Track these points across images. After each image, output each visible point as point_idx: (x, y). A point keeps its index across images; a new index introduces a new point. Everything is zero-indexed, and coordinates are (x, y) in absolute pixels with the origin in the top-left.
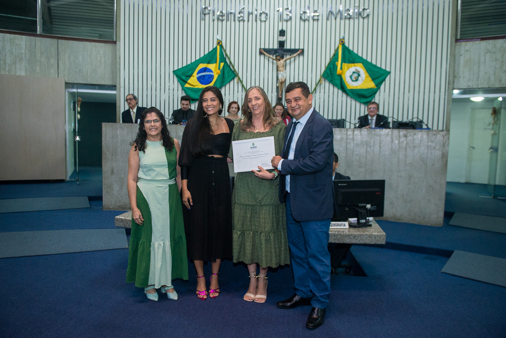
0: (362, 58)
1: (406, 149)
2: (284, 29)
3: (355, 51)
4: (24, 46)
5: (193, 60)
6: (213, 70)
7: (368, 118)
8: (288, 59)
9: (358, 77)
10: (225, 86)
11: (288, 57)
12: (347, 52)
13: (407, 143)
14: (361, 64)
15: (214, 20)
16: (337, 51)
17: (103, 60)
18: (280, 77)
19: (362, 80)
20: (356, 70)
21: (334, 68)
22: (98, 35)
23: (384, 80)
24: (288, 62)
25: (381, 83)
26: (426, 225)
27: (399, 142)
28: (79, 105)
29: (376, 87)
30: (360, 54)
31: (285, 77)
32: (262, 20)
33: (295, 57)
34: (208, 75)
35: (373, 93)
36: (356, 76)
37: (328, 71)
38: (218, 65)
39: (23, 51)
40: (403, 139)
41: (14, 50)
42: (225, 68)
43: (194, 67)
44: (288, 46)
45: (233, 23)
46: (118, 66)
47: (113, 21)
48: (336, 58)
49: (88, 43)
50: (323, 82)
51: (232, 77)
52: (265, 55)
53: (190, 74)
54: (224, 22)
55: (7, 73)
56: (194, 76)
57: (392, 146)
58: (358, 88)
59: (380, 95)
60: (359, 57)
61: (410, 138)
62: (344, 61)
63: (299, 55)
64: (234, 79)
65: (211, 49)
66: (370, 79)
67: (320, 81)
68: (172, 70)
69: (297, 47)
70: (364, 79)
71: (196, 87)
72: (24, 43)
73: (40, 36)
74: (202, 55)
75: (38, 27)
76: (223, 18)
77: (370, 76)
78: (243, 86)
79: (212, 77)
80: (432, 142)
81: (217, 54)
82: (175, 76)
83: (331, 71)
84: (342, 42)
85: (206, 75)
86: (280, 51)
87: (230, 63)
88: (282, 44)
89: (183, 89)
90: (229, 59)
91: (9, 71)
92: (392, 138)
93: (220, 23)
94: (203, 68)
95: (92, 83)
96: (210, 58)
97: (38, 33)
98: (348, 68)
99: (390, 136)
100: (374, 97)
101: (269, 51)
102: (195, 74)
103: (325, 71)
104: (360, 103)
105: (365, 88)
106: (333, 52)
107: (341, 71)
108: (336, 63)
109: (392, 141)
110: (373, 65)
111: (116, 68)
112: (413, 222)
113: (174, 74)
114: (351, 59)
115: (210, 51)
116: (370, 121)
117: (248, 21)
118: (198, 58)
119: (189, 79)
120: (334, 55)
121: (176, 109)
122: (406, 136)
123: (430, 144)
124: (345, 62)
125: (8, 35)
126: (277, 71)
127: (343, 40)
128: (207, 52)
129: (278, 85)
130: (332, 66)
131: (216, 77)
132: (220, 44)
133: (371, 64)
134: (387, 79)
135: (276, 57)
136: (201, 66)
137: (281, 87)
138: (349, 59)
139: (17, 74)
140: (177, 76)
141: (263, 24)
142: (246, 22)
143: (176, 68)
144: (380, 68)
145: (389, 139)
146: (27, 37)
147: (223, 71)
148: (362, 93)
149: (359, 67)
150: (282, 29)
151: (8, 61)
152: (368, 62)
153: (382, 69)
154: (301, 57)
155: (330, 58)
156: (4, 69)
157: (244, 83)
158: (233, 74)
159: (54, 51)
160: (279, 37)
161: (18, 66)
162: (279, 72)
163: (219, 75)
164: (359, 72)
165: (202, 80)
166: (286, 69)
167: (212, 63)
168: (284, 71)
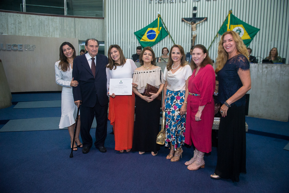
1: (266, 75)
2: (196, 6)
3: (238, 18)
4: (58, 22)
5: (145, 26)
6: (155, 31)
8: (198, 24)
9: (240, 33)
10: (162, 40)
11: (198, 22)
12: (233, 18)
13: (267, 72)
14: (241, 25)
15: (156, 3)
16: (227, 18)
17: (97, 28)
18: (193, 34)
19: (242, 35)
20: (239, 29)
21: (225, 28)
22: (95, 15)
23: (256, 34)
24: (198, 25)
25: (254, 36)
26: (277, 120)
27: (262, 71)
29: (250, 39)
30: (241, 19)
31: (196, 34)
32: (183, 1)
33: (202, 22)
35: (248, 42)
37: (222, 30)
38: (158, 29)
39: (58, 25)
40: (264, 70)
41: (54, 25)
42: (162, 30)
43: (145, 30)
44: (198, 16)
45: (167, 4)
46: (105, 31)
47: (102, 6)
48: (226, 22)
49: (90, 19)
50: (219, 36)
52: (185, 22)
53: (143, 34)
54: (162, 4)
55: (50, 37)
56: (145, 35)
57: (258, 73)
59: (253, 43)
60: (241, 21)
61: (269, 69)
62: (231, 23)
63: (205, 21)
64: (167, 36)
65: (155, 19)
66: (247, 34)
67: (217, 35)
68: (133, 32)
69: (204, 17)
70: (243, 34)
71: (146, 41)
72: (58, 20)
73: (66, 16)
74: (150, 23)
75: (65, 12)
76: (162, 2)
77: (247, 32)
78: (172, 40)
79: (155, 35)
80: (283, 71)
81: (158, 22)
83: (223, 30)
84: (230, 12)
85: (152, 34)
86: (194, 19)
87: (165, 27)
88: (194, 15)
89: (140, 42)
90: (165, 25)
92: (258, 69)
93: (160, 5)
94: (150, 31)
96: (154, 24)
97: (65, 15)
98: (234, 28)
100: (249, 44)
101: (187, 19)
102: (146, 34)
103: (220, 30)
105: (244, 39)
106: (225, 18)
107: (230, 29)
108: (227, 25)
109: (258, 71)
110: (249, 25)
112: (269, 119)
113: (134, 34)
114: (236, 22)
115: (154, 20)
117: (176, 2)
118: (147, 25)
119: (142, 37)
120: (226, 20)
122: (267, 68)
123: (282, 72)
124: (232, 24)
125: (50, 17)
127: (231, 11)
128: (152, 21)
129: (192, 39)
130: (224, 27)
131: (157, 35)
132: (160, 16)
133: (248, 24)
134: (258, 34)
135: (191, 22)
136: (149, 29)
137: (194, 40)
138: (235, 22)
139: (55, 37)
140: (136, 35)
141: (184, 4)
142: (174, 4)
143: (136, 31)
144: (254, 27)
145: (256, 69)
146: (60, 17)
147: (161, 32)
149: (241, 27)
150: (195, 7)
151: (51, 30)
152: (246, 24)
153: (255, 28)
154: (206, 22)
155: (223, 22)
156: (49, 34)
157: (173, 38)
158: (167, 33)
159: (73, 24)
160: (193, 11)
161: (55, 33)
162: (193, 31)
163: (159, 34)
164: (240, 30)
165: (150, 37)
166: (197, 29)
167: (155, 27)
168: (196, 30)
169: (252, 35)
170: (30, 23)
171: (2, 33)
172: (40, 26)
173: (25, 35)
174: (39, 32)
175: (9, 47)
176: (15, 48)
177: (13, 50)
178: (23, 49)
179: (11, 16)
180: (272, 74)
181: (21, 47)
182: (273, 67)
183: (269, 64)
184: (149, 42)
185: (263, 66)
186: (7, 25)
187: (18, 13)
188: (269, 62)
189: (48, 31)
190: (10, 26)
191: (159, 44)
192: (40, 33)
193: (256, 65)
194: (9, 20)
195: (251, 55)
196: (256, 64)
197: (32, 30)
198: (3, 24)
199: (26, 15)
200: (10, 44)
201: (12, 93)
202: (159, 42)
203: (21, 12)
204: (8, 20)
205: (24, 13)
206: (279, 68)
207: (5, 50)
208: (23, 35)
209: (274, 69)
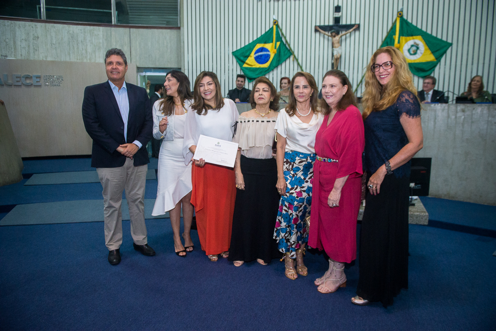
0: (421, 30)
1: (463, 124)
2: (340, 4)
3: (414, 23)
4: (102, 36)
5: (251, 41)
6: (269, 49)
7: (424, 93)
8: (344, 35)
9: (417, 51)
10: (281, 64)
11: (344, 33)
12: (405, 25)
13: (464, 118)
14: (420, 37)
15: (270, 1)
16: (394, 24)
17: (169, 45)
18: (335, 53)
19: (421, 53)
20: (415, 43)
21: (391, 42)
22: (165, 22)
23: (445, 52)
24: (344, 37)
25: (442, 56)
26: (483, 204)
27: (456, 117)
28: (149, 88)
29: (435, 61)
30: (419, 27)
31: (340, 53)
33: (350, 33)
34: (265, 55)
35: (432, 66)
36: (415, 50)
38: (274, 45)
39: (101, 41)
40: (460, 114)
41: (94, 40)
42: (281, 47)
43: (252, 47)
44: (343, 22)
45: (289, 3)
46: (182, 51)
47: (177, 8)
48: (393, 32)
49: (156, 30)
51: (287, 56)
52: (320, 32)
53: (247, 54)
54: (280, 2)
55: (89, 61)
57: (448, 121)
58: (416, 62)
59: (440, 68)
60: (418, 29)
61: (468, 113)
62: (402, 34)
63: (355, 30)
64: (289, 57)
65: (268, 29)
66: (429, 52)
68: (231, 52)
69: (353, 23)
70: (423, 52)
71: (254, 67)
72: (102, 33)
73: (115, 26)
74: (259, 36)
75: (113, 18)
77: (430, 49)
78: (298, 64)
79: (268, 56)
80: (493, 117)
81: (274, 34)
82: (234, 57)
84: (400, 15)
85: (263, 55)
87: (286, 41)
88: (337, 20)
89: (242, 69)
90: (285, 38)
91: (90, 59)
92: (448, 113)
93: (276, 3)
95: (160, 67)
96: (266, 38)
97: (113, 23)
98: (406, 41)
99: (446, 111)
100: (434, 70)
101: (325, 28)
104: (419, 77)
105: (424, 61)
106: (390, 25)
107: (399, 45)
108: (394, 36)
109: (448, 117)
110: (433, 37)
111: (181, 52)
112: (468, 201)
113: (233, 55)
114: (409, 32)
115: (267, 31)
116: (426, 96)
118: (255, 38)
119: (246, 60)
120: (392, 28)
121: (231, 89)
122: (463, 111)
123: (490, 119)
124: (403, 36)
125: (88, 28)
126: (333, 47)
127: (401, 13)
128: (263, 32)
129: (333, 61)
130: (389, 40)
131: (272, 56)
132: (276, 24)
133: (431, 36)
134: (449, 51)
135: (331, 33)
136: (259, 46)
137: (336, 63)
139: (97, 62)
140: (237, 57)
142: (301, 1)
143: (235, 50)
144: (441, 40)
145: (445, 114)
146: (104, 28)
147: (279, 50)
148: (420, 66)
149: (418, 40)
150: (338, 5)
151: (89, 50)
152: (428, 34)
153: (443, 41)
154: (357, 33)
155: (387, 32)
156: (86, 57)
157: (300, 61)
158: (288, 53)
159: (126, 39)
160: (335, 13)
161: (97, 54)
162: (334, 48)
163: (275, 54)
164: (418, 45)
165: (259, 59)
166: (341, 45)
167: (269, 43)
168: (340, 47)
169: (438, 53)
170: (54, 38)
171: (6, 56)
172: (71, 43)
173: (44, 59)
174: (69, 54)
175: (18, 79)
176: (28, 81)
177: (24, 84)
178: (42, 82)
179: (21, 26)
180: (472, 122)
181: (38, 80)
182: (474, 109)
183: (468, 105)
184: (259, 68)
185: (457, 107)
186: (15, 43)
187: (32, 21)
188: (469, 101)
189: (84, 52)
190: (18, 43)
191: (275, 71)
192: (71, 55)
193: (444, 107)
194: (18, 33)
195: (436, 88)
196: (444, 105)
197: (56, 50)
198: (7, 40)
199: (47, 24)
200: (19, 74)
201: (24, 159)
202: (276, 68)
203: (39, 19)
204: (15, 33)
205: (43, 21)
206: (485, 112)
207: (11, 85)
208: (41, 58)
209: (477, 113)
